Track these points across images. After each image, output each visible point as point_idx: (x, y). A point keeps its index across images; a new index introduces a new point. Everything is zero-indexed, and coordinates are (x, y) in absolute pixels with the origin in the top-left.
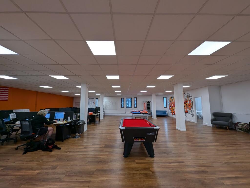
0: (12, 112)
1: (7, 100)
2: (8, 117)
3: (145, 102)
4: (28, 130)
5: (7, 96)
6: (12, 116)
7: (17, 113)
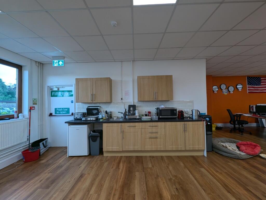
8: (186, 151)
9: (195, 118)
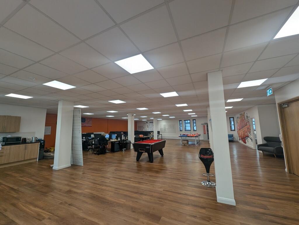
0: (93, 134)
1: (91, 126)
2: (90, 136)
3: (204, 125)
4: (97, 144)
5: (91, 123)
6: (92, 136)
7: (95, 135)
8: (24, 160)
9: (33, 141)
